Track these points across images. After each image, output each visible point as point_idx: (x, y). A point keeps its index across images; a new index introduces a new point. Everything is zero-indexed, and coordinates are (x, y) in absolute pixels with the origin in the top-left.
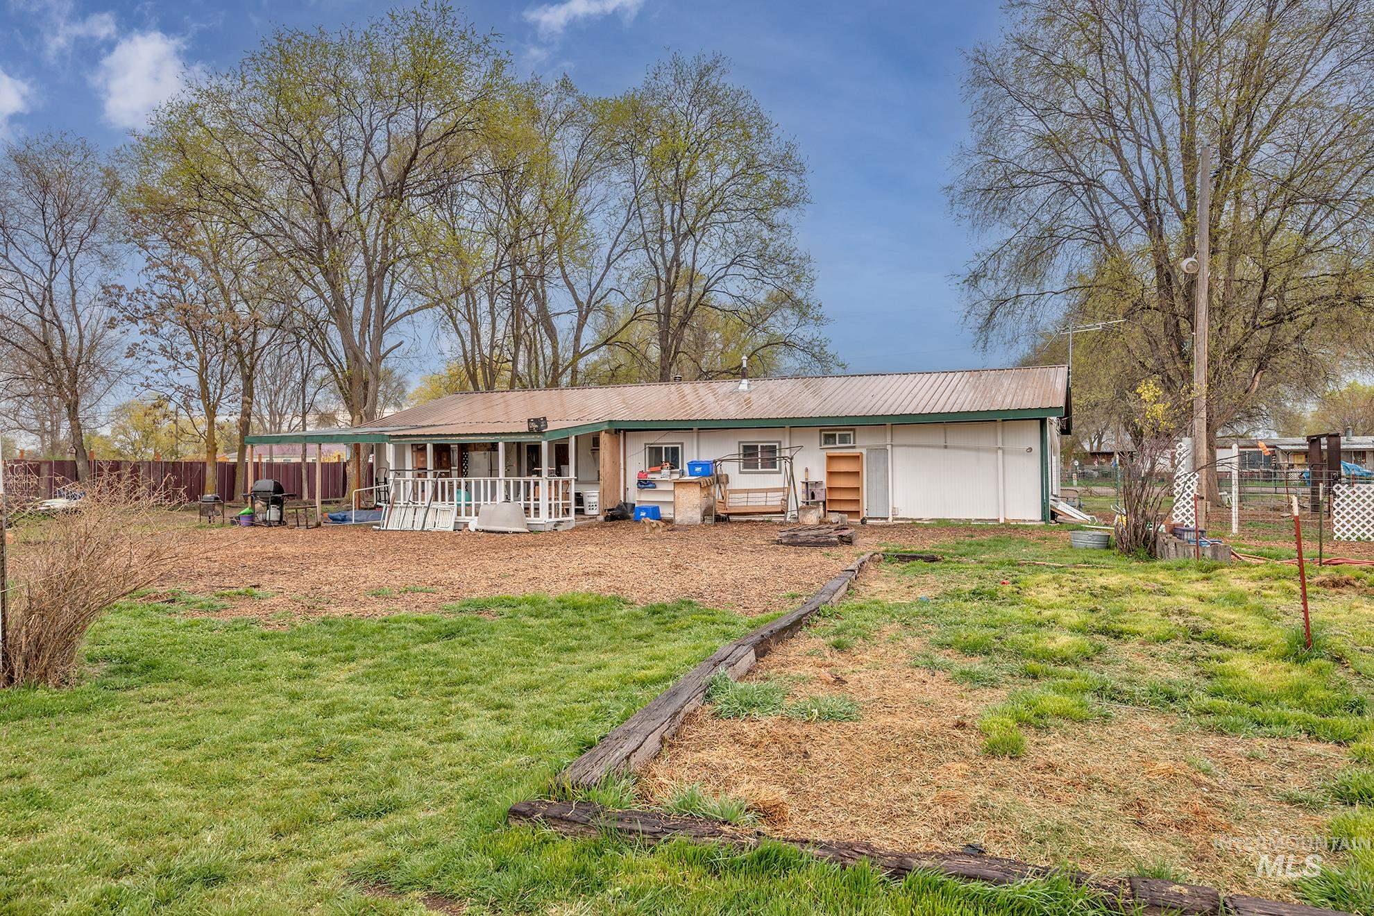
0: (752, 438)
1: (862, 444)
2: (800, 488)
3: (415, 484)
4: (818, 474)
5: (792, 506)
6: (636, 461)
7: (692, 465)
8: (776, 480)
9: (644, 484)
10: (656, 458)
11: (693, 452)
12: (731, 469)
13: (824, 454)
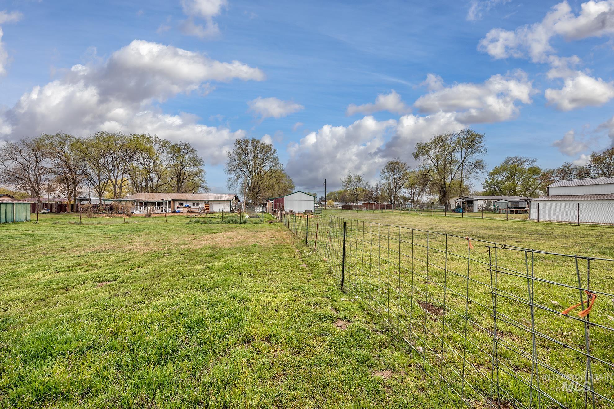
0: (194, 202)
1: (209, 203)
2: (201, 208)
3: (144, 208)
4: (204, 206)
5: (200, 210)
6: (176, 204)
7: (186, 205)
8: (198, 207)
9: (177, 208)
10: (180, 204)
11: (185, 204)
12: (192, 206)
13: (204, 204)
